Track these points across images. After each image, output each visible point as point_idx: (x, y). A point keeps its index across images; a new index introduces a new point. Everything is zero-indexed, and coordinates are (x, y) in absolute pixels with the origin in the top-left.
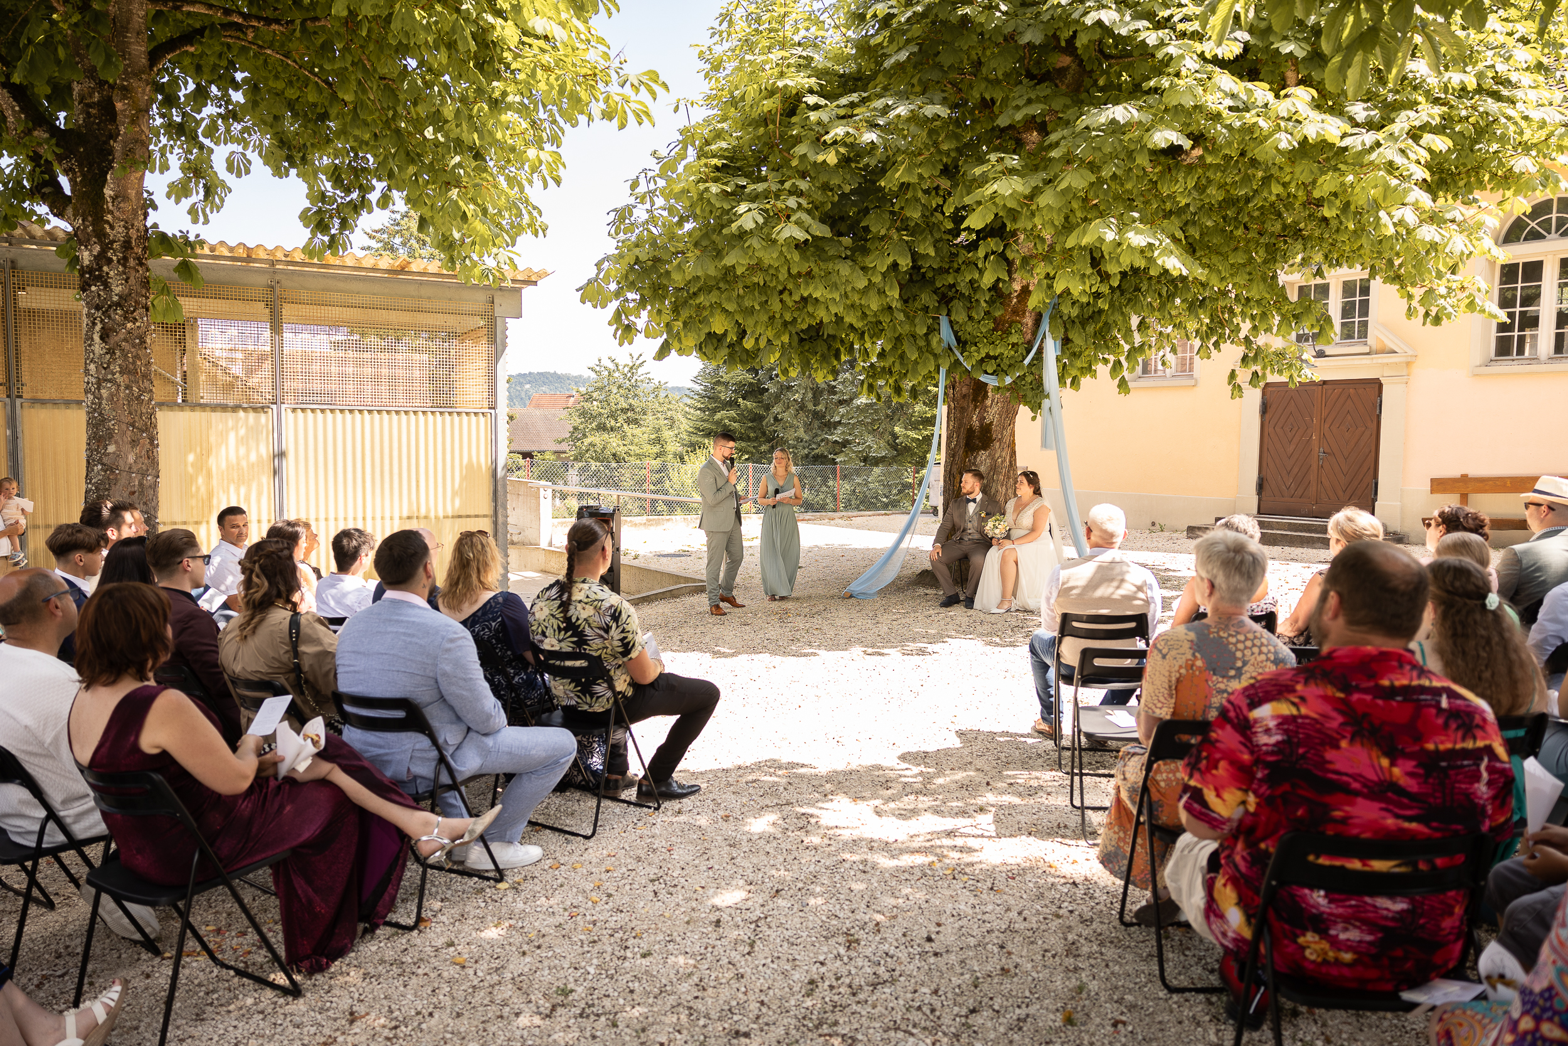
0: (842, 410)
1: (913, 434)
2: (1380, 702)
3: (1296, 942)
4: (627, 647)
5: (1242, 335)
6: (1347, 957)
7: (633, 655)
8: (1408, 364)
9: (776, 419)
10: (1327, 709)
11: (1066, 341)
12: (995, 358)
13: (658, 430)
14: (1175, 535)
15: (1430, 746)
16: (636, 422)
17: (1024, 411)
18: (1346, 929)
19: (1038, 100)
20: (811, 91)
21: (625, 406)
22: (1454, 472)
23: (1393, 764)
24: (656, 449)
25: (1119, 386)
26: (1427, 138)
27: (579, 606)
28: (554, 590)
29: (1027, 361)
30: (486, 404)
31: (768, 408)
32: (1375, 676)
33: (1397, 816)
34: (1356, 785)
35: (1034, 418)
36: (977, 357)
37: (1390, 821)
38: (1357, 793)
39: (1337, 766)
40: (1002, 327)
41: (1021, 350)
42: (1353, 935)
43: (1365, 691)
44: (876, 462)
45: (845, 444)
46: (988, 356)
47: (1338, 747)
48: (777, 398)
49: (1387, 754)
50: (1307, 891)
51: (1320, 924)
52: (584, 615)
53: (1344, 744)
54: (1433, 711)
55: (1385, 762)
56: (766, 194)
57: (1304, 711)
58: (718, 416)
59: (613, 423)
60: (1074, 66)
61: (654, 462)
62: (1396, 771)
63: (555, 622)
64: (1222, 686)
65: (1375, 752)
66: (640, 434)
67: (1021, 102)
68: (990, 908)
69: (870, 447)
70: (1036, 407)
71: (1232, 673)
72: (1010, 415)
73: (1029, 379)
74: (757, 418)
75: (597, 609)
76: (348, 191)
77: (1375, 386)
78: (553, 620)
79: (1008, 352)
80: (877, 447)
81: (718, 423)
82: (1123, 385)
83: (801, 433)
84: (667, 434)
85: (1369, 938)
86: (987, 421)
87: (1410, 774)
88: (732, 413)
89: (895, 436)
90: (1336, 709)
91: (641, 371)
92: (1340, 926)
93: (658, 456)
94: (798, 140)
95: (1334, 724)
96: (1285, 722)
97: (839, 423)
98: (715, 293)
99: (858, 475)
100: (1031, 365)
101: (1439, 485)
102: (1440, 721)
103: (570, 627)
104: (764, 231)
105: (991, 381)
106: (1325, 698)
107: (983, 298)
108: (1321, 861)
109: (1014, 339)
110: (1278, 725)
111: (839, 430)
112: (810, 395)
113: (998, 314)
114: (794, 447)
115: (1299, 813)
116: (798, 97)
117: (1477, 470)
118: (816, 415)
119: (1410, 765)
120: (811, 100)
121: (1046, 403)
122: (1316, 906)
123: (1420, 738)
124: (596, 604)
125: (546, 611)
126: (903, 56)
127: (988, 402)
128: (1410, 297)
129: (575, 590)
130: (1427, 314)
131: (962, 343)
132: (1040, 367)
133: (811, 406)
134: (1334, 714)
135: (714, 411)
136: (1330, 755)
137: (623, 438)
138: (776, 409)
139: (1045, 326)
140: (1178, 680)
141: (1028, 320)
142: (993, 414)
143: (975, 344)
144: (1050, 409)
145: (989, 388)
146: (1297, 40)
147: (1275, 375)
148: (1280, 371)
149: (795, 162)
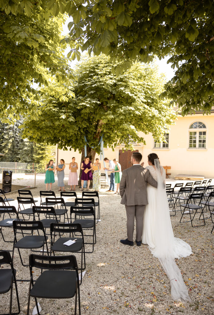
0: (21, 151)
8: (142, 148)
11: (104, 142)
36: (91, 143)
40: (95, 139)
41: (98, 143)
46: (93, 143)
56: (65, 112)
70: (99, 153)
72: (95, 154)
73: (99, 148)
79: (96, 143)
82: (113, 150)
86: (91, 155)
100: (99, 145)
104: (66, 120)
105: (92, 147)
109: (97, 141)
111: (20, 155)
113: (94, 136)
114: (8, 158)
118: (13, 151)
121: (101, 152)
127: (91, 152)
131: (88, 141)
139: (102, 139)
141: (99, 137)
142: (92, 154)
143: (90, 141)
144: (102, 153)
145: (92, 149)
146: (150, 100)
147: (129, 149)
148: (130, 148)
149: (69, 107)
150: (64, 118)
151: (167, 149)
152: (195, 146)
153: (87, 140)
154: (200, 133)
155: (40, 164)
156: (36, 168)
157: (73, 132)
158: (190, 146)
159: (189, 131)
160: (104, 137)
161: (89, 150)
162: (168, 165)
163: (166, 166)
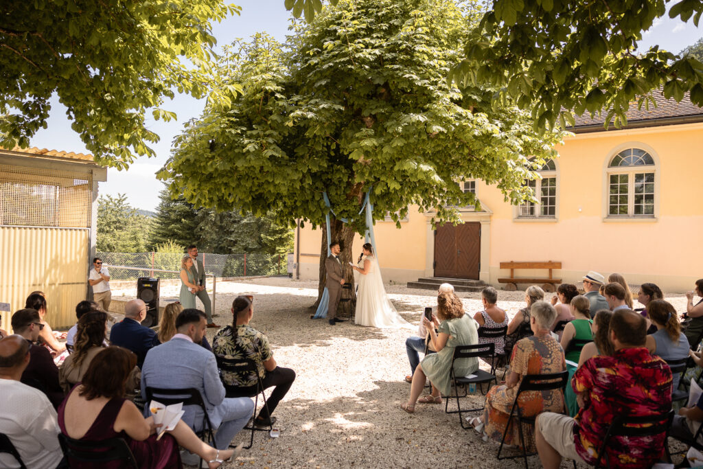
0: (235, 226)
1: (270, 238)
2: (644, 369)
3: (618, 457)
4: (265, 356)
5: (438, 204)
6: (634, 460)
7: (267, 359)
8: (490, 216)
9: (201, 229)
10: (626, 373)
11: (375, 205)
12: (347, 211)
13: (135, 233)
14: (402, 286)
15: (659, 384)
16: (121, 228)
17: (357, 235)
18: (635, 450)
19: (380, 107)
20: (279, 92)
21: (115, 220)
22: (508, 260)
23: (649, 392)
24: (134, 243)
25: (397, 225)
26: (523, 136)
27: (243, 339)
28: (228, 331)
29: (360, 213)
30: (86, 225)
31: (197, 224)
32: (641, 359)
33: (651, 410)
34: (637, 400)
35: (361, 238)
36: (339, 211)
37: (650, 412)
38: (638, 403)
39: (631, 394)
40: (350, 198)
41: (358, 209)
42: (636, 452)
43: (638, 366)
44: (251, 251)
45: (235, 242)
46: (344, 210)
47: (630, 387)
48: (203, 218)
49: (647, 389)
50: (622, 437)
51: (626, 450)
52: (246, 343)
53: (632, 386)
54: (659, 371)
55: (646, 391)
56: (258, 137)
57: (618, 374)
58: (170, 227)
59: (108, 229)
60: (386, 93)
61: (132, 249)
62: (650, 394)
63: (230, 347)
64: (546, 361)
65: (643, 388)
66: (125, 234)
67: (374, 107)
68: (444, 459)
69: (249, 244)
70: (362, 233)
71: (548, 356)
72: (352, 236)
73: (361, 221)
74: (190, 228)
75: (252, 340)
76: (32, 116)
77: (478, 225)
78: (228, 346)
79: (352, 209)
80: (251, 243)
81: (170, 230)
82: (398, 225)
83: (214, 236)
84: (140, 235)
85: (641, 452)
86: (343, 239)
87: (654, 395)
88: (178, 226)
89: (260, 238)
90: (629, 373)
91: (124, 203)
92: (633, 449)
93: (135, 246)
94: (271, 113)
95: (629, 379)
96: (610, 377)
97: (233, 231)
98: (226, 178)
99: (243, 257)
100: (361, 215)
101: (503, 265)
102: (661, 374)
103: (239, 348)
104: (257, 154)
105: (344, 221)
106: (626, 369)
107: (343, 185)
108: (627, 426)
109: (355, 203)
110: (608, 377)
111: (233, 235)
112: (219, 218)
113: (348, 192)
114: (211, 243)
115: (619, 410)
116: (273, 93)
117: (517, 259)
118: (221, 228)
119: (653, 391)
120: (278, 96)
121: (367, 232)
122: (626, 442)
123: (656, 382)
124: (251, 337)
125: (225, 342)
126: (324, 83)
127: (343, 230)
128: (506, 193)
129: (239, 331)
130: (512, 201)
131: (333, 205)
132: (365, 216)
133: (219, 223)
134: (629, 375)
135: (168, 224)
136: (628, 390)
137: (114, 236)
138: (201, 225)
139: (368, 199)
140: (529, 360)
141: (360, 195)
142: (344, 236)
143: (338, 205)
144: (369, 234)
145: (344, 224)
146: (477, 95)
147: (448, 221)
148: (450, 219)
149: (269, 123)
150: (252, 150)
151: (552, 220)
152: (624, 211)
153: (331, 202)
154: (639, 177)
155: (275, 255)
156: (268, 262)
157: (284, 184)
158: (613, 210)
159: (608, 174)
160: (372, 194)
161: (337, 226)
162: (554, 259)
163: (550, 262)
